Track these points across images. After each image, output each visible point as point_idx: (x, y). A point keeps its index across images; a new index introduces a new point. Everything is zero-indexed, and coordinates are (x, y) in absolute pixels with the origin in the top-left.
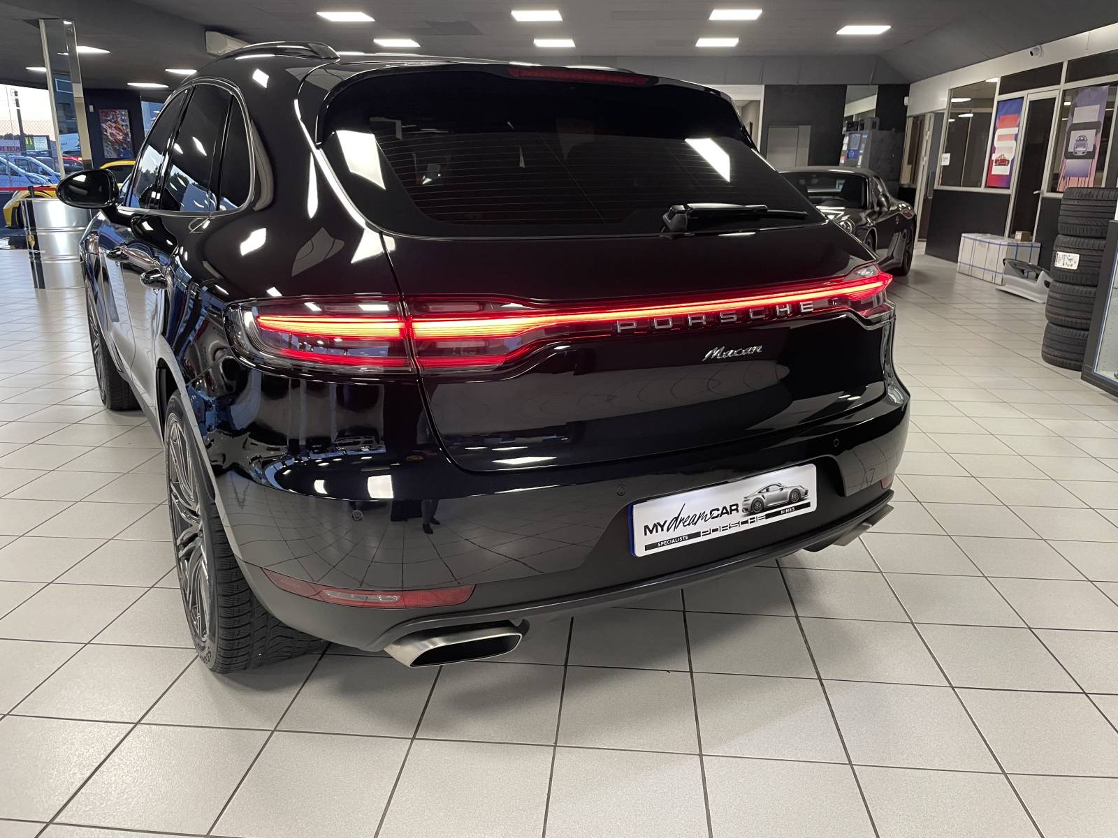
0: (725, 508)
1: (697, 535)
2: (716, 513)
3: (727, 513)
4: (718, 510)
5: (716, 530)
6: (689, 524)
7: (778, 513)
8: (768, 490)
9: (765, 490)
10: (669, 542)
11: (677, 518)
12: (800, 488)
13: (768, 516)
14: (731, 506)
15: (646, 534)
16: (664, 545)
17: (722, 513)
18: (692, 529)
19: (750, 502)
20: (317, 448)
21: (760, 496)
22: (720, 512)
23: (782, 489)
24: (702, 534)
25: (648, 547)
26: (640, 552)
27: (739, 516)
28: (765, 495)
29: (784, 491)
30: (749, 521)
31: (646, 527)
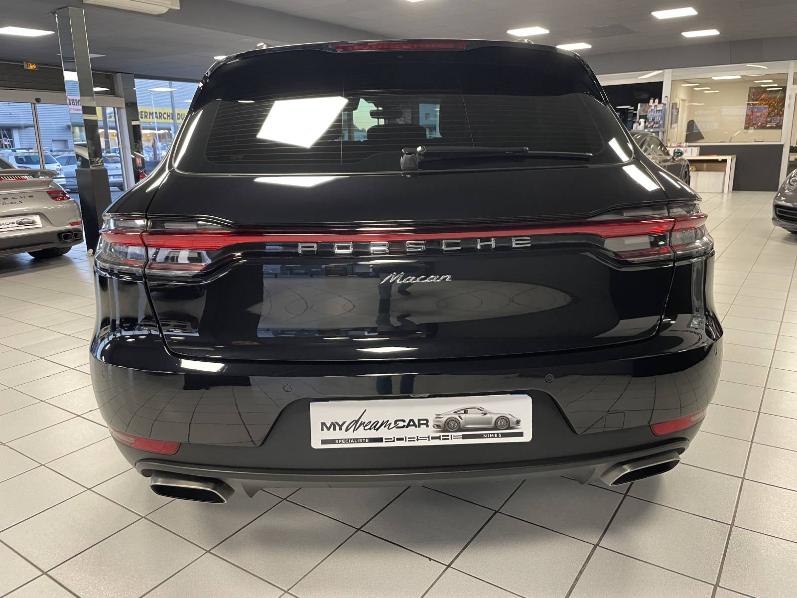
0: (411, 420)
1: (380, 440)
2: (401, 424)
3: (414, 425)
4: (404, 421)
5: (402, 439)
6: (370, 429)
7: (481, 436)
8: (466, 412)
9: (463, 412)
10: (348, 441)
11: (357, 422)
12: (509, 417)
13: (464, 437)
14: (419, 420)
15: (322, 430)
16: (341, 443)
17: (409, 425)
18: (373, 434)
19: (444, 419)
20: (127, 327)
21: (456, 416)
22: (406, 424)
23: (485, 414)
24: (384, 440)
25: (324, 442)
26: (316, 444)
27: (431, 431)
28: (463, 416)
29: (488, 416)
30: (442, 438)
31: (323, 424)
